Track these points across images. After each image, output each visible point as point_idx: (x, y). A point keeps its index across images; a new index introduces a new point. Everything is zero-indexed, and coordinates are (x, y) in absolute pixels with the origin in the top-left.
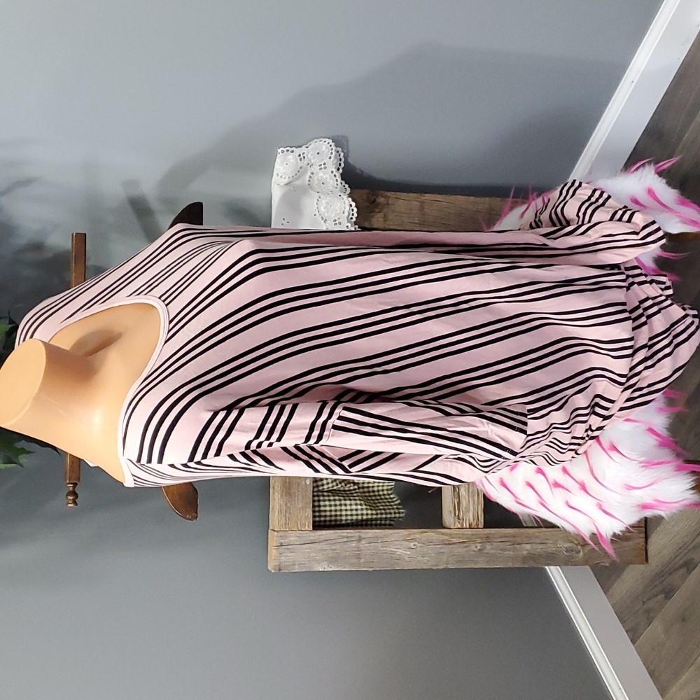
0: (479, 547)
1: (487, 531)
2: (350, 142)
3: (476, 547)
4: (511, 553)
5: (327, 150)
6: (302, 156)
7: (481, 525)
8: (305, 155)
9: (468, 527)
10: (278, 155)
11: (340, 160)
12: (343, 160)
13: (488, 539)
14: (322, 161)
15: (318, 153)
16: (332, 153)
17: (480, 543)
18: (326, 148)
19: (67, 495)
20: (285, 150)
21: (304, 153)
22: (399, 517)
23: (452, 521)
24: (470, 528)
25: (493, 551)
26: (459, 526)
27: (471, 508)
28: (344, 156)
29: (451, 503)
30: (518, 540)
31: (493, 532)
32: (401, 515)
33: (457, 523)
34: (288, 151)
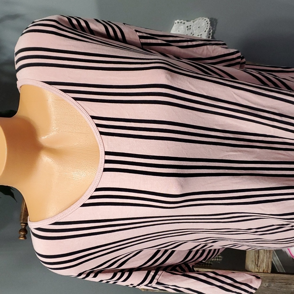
0: (267, 285)
1: (273, 275)
2: (218, 24)
3: (266, 285)
4: (285, 290)
5: (204, 26)
6: (189, 28)
7: (269, 271)
8: (191, 27)
9: (262, 271)
10: (175, 25)
11: (210, 34)
12: (211, 34)
13: (273, 280)
14: (199, 33)
15: (199, 28)
16: (207, 29)
17: (268, 282)
18: (205, 25)
19: (20, 231)
20: (180, 21)
21: (190, 26)
22: (218, 261)
23: (253, 267)
24: (263, 273)
25: (275, 288)
26: (257, 271)
27: (265, 260)
28: (212, 32)
29: (253, 256)
30: (290, 282)
31: (276, 276)
32: (220, 260)
33: (256, 269)
34: (181, 22)
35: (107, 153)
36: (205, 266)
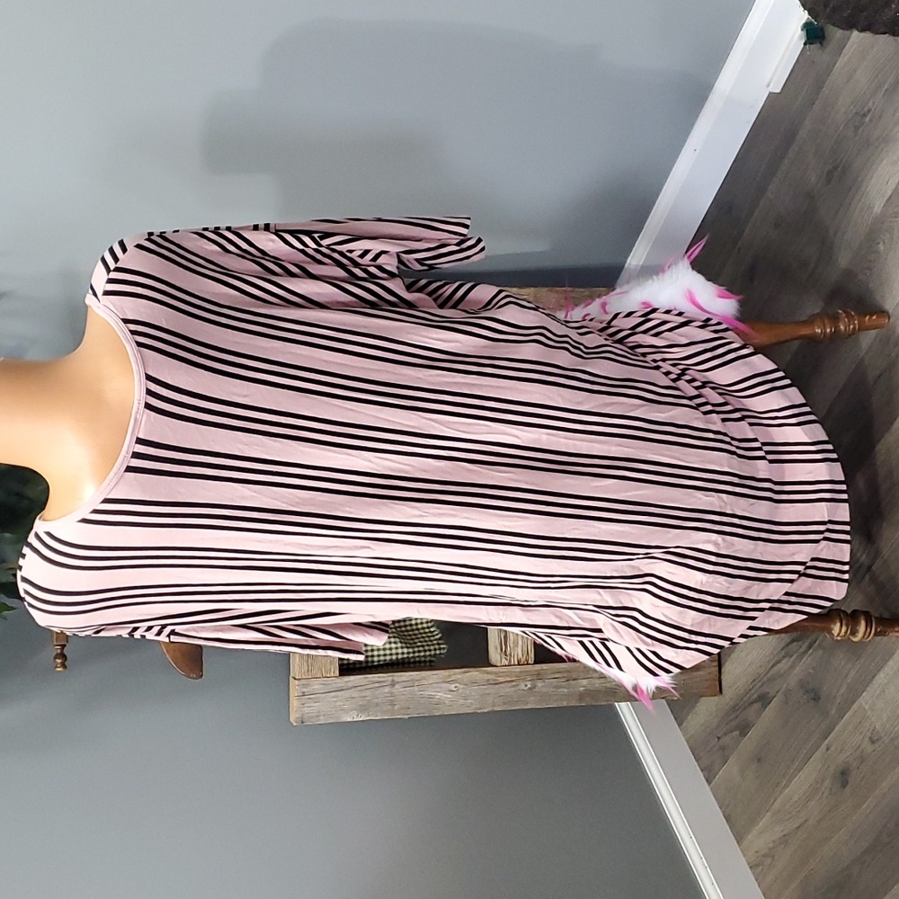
0: (529, 686)
1: (538, 667)
3: (526, 686)
4: (566, 690)
7: (531, 660)
9: (516, 663)
13: (539, 676)
17: (530, 681)
19: (55, 658)
22: (441, 654)
23: (499, 658)
24: (519, 665)
25: (545, 689)
26: (507, 663)
27: (521, 642)
29: (497, 638)
30: (574, 675)
31: (545, 668)
32: (442, 652)
33: (504, 660)
35: (140, 441)
36: (431, 666)
